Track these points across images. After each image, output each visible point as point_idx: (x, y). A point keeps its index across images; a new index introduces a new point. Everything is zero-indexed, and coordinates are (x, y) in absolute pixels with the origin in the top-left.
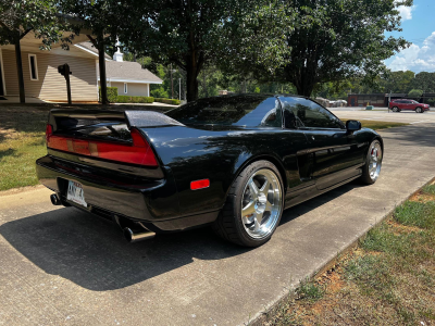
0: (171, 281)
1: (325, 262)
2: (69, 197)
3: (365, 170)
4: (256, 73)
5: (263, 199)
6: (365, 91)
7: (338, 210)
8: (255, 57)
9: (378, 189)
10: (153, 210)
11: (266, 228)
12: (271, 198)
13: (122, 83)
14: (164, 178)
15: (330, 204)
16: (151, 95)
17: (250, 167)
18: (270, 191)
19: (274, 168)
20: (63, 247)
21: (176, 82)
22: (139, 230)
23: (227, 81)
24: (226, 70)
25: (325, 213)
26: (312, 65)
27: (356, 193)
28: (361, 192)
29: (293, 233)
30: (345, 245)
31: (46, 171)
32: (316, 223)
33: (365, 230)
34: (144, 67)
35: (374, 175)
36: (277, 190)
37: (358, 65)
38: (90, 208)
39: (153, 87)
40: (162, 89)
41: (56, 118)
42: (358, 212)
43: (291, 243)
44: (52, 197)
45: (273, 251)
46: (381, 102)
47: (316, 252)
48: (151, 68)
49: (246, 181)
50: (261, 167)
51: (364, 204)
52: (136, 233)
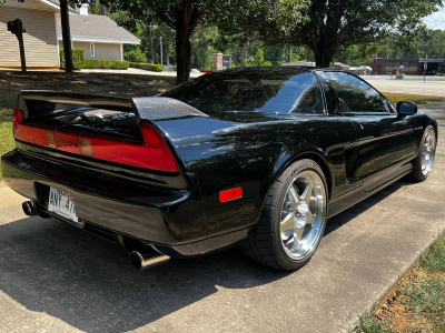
0: (194, 319)
1: (385, 289)
2: (51, 208)
3: (416, 163)
4: (262, 32)
5: (303, 208)
6: (395, 55)
7: (389, 217)
8: (264, 12)
9: (432, 187)
10: (172, 227)
11: (307, 245)
12: (313, 208)
13: (88, 43)
14: (187, 189)
15: (377, 207)
16: (125, 58)
17: (290, 169)
18: (312, 198)
19: (318, 168)
20: (45, 273)
21: (156, 41)
22: (150, 254)
23: (226, 42)
24: (225, 27)
25: (372, 221)
26: (334, 22)
27: (405, 193)
28: (412, 192)
29: (339, 249)
30: (405, 266)
31: (11, 169)
32: (364, 236)
33: (427, 245)
34: (120, 24)
35: (426, 168)
36: (320, 197)
37: (390, 23)
38: (82, 223)
39: (127, 47)
40: (139, 51)
41: (27, 101)
42: (414, 219)
43: (339, 263)
44: (24, 206)
45: (319, 275)
46: (414, 69)
47: (371, 275)
48: (130, 26)
49: (285, 188)
50: (304, 168)
51: (418, 208)
52: (146, 258)
